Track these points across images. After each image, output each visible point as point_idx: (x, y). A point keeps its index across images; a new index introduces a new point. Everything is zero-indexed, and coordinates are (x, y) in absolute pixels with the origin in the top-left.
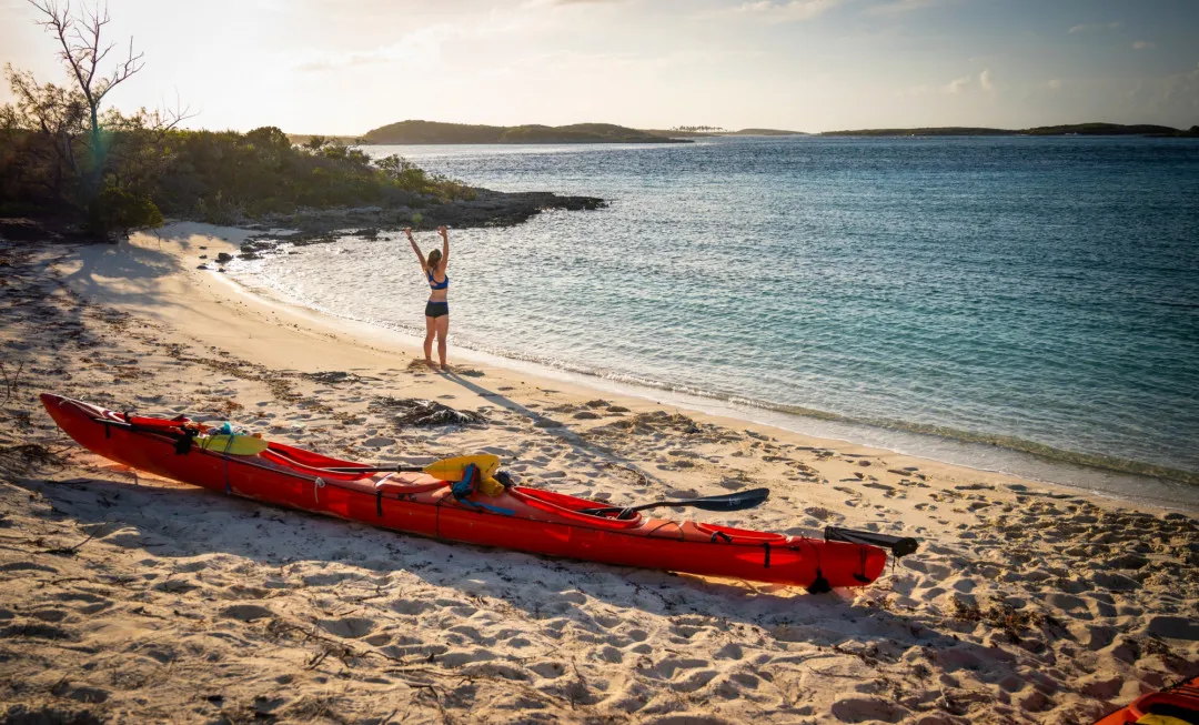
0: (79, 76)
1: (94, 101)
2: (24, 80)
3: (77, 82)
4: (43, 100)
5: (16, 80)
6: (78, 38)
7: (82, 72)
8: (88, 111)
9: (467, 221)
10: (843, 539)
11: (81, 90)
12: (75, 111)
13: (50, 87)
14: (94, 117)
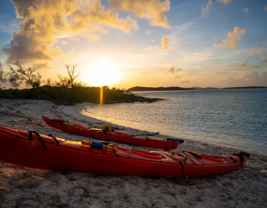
0: (70, 76)
1: (72, 80)
2: (61, 76)
3: (70, 77)
4: (64, 80)
5: (59, 77)
6: (71, 69)
7: (71, 75)
8: (71, 82)
9: (132, 100)
10: (170, 140)
11: (70, 78)
12: (69, 82)
13: (65, 78)
14: (72, 83)
